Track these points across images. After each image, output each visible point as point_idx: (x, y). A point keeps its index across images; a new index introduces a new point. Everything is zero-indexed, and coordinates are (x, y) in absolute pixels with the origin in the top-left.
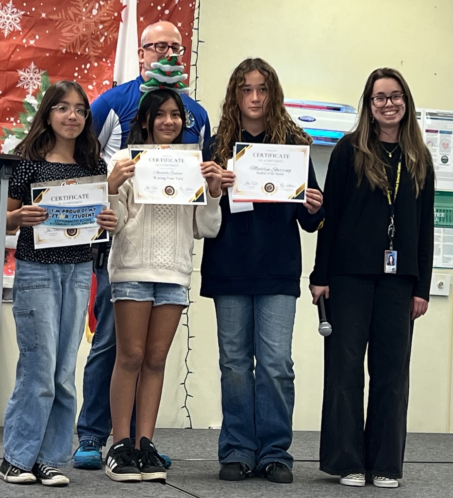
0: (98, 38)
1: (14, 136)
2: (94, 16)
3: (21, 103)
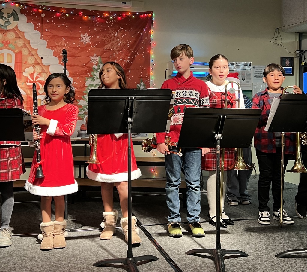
0: (118, 44)
1: (90, 80)
2: (116, 36)
3: (92, 68)
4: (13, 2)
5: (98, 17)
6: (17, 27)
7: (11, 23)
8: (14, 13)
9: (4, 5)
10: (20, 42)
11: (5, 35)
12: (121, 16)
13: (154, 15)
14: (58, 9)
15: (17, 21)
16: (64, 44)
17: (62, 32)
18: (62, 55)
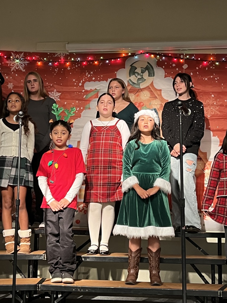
4: (147, 53)
6: (152, 84)
7: (145, 80)
8: (149, 67)
9: (136, 57)
10: (156, 103)
11: (138, 96)
14: (205, 57)
15: (152, 77)
16: (213, 102)
17: (211, 86)
18: (210, 117)
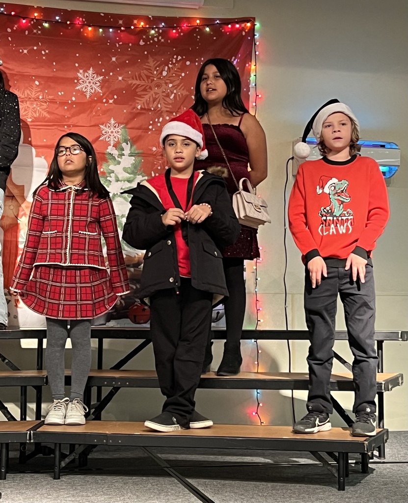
0: (168, 96)
2: (164, 77)
3: (104, 154)
5: (122, 31)
12: (176, 27)
13: (258, 25)
14: (23, 11)
16: (37, 95)
17: (33, 66)
18: (32, 122)
